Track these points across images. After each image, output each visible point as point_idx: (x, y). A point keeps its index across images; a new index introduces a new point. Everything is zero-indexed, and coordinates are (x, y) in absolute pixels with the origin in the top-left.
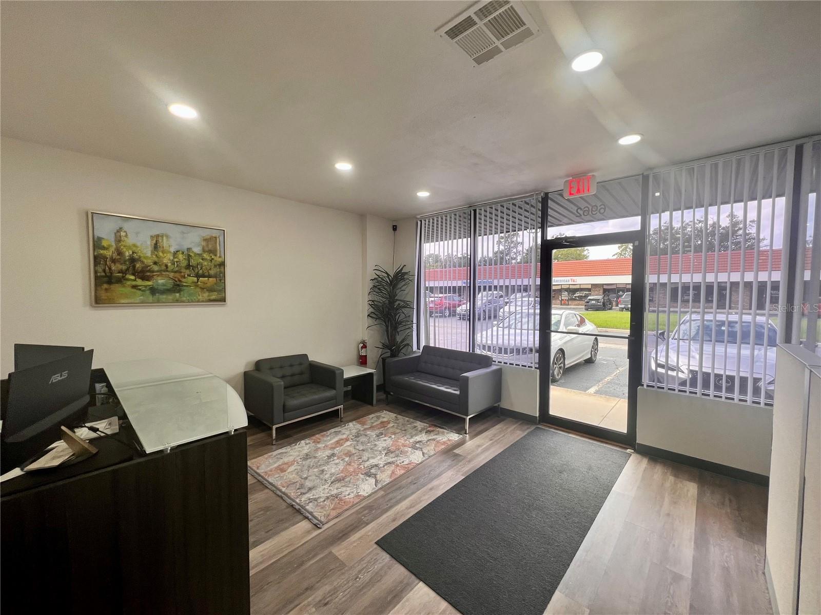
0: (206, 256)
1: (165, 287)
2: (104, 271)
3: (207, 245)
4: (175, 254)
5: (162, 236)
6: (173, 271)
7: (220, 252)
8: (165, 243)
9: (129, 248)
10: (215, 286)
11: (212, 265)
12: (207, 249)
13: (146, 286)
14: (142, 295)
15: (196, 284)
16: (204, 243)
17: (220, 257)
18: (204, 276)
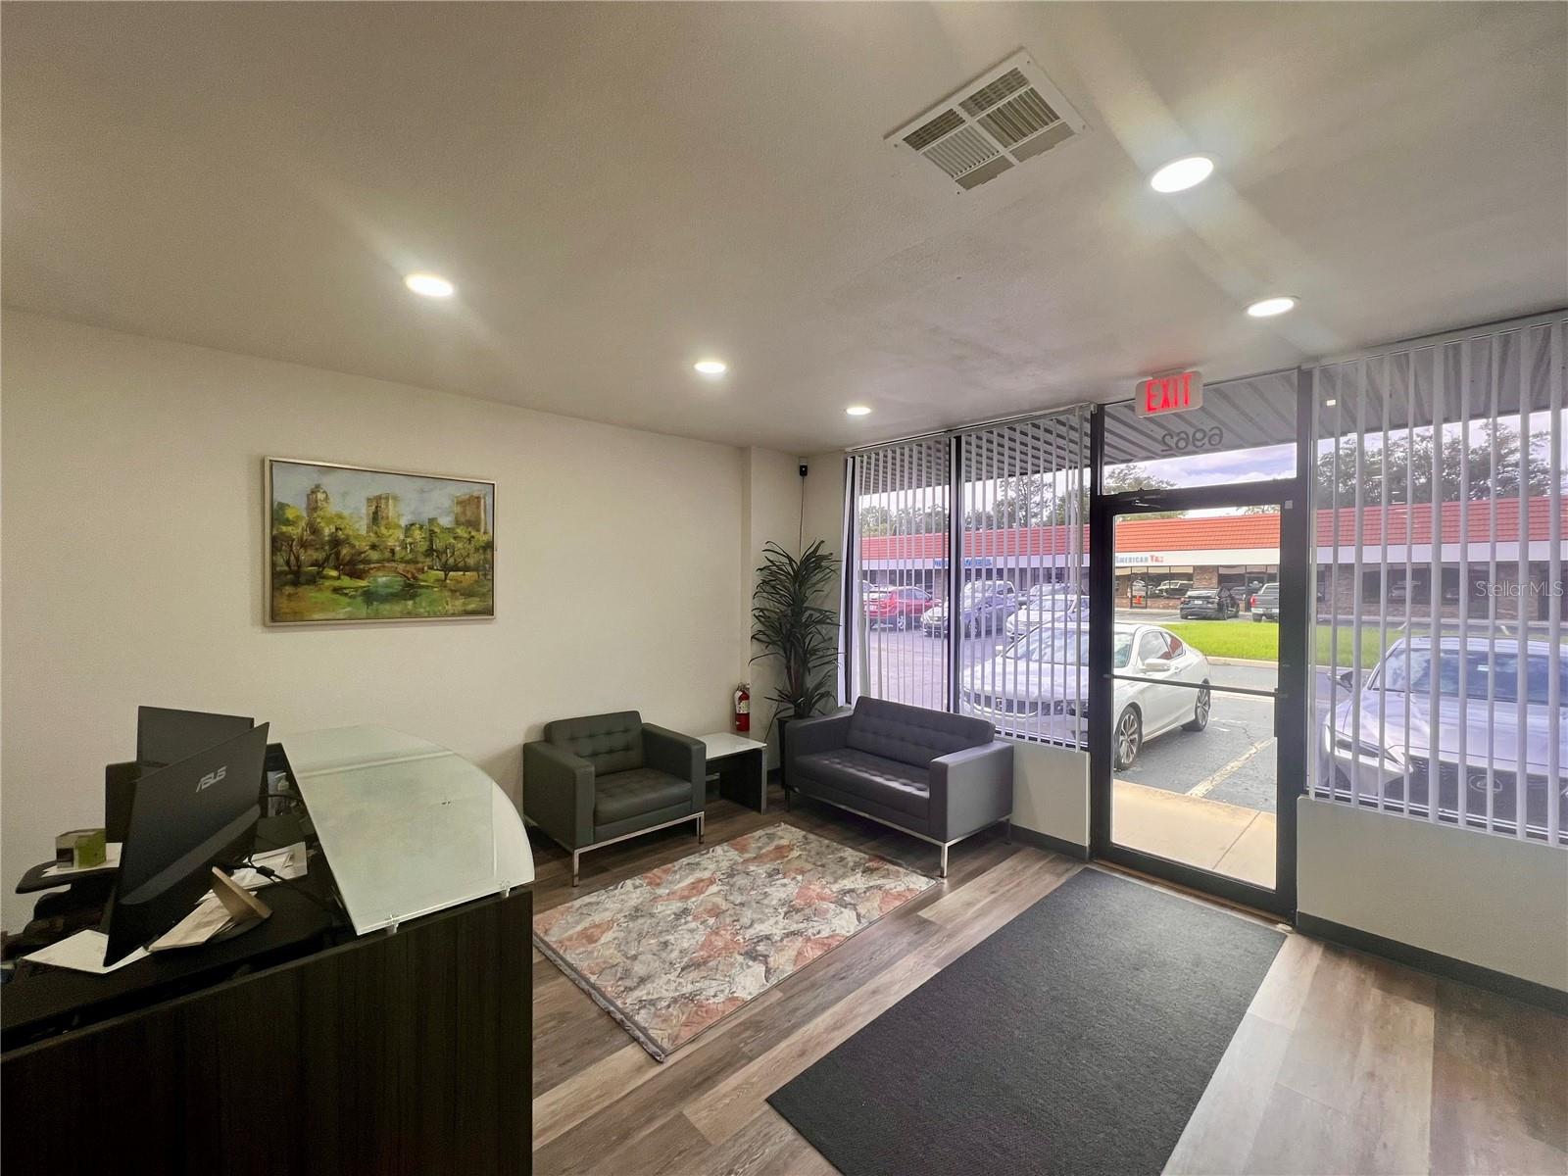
0: (460, 531)
1: (391, 590)
2: (288, 563)
3: (464, 513)
4: (409, 528)
5: (387, 498)
6: (403, 560)
7: (486, 524)
8: (391, 510)
9: (329, 521)
10: (476, 586)
11: (471, 547)
12: (462, 519)
13: (356, 589)
14: (349, 605)
15: (442, 583)
16: (458, 509)
17: (485, 533)
18: (456, 568)
